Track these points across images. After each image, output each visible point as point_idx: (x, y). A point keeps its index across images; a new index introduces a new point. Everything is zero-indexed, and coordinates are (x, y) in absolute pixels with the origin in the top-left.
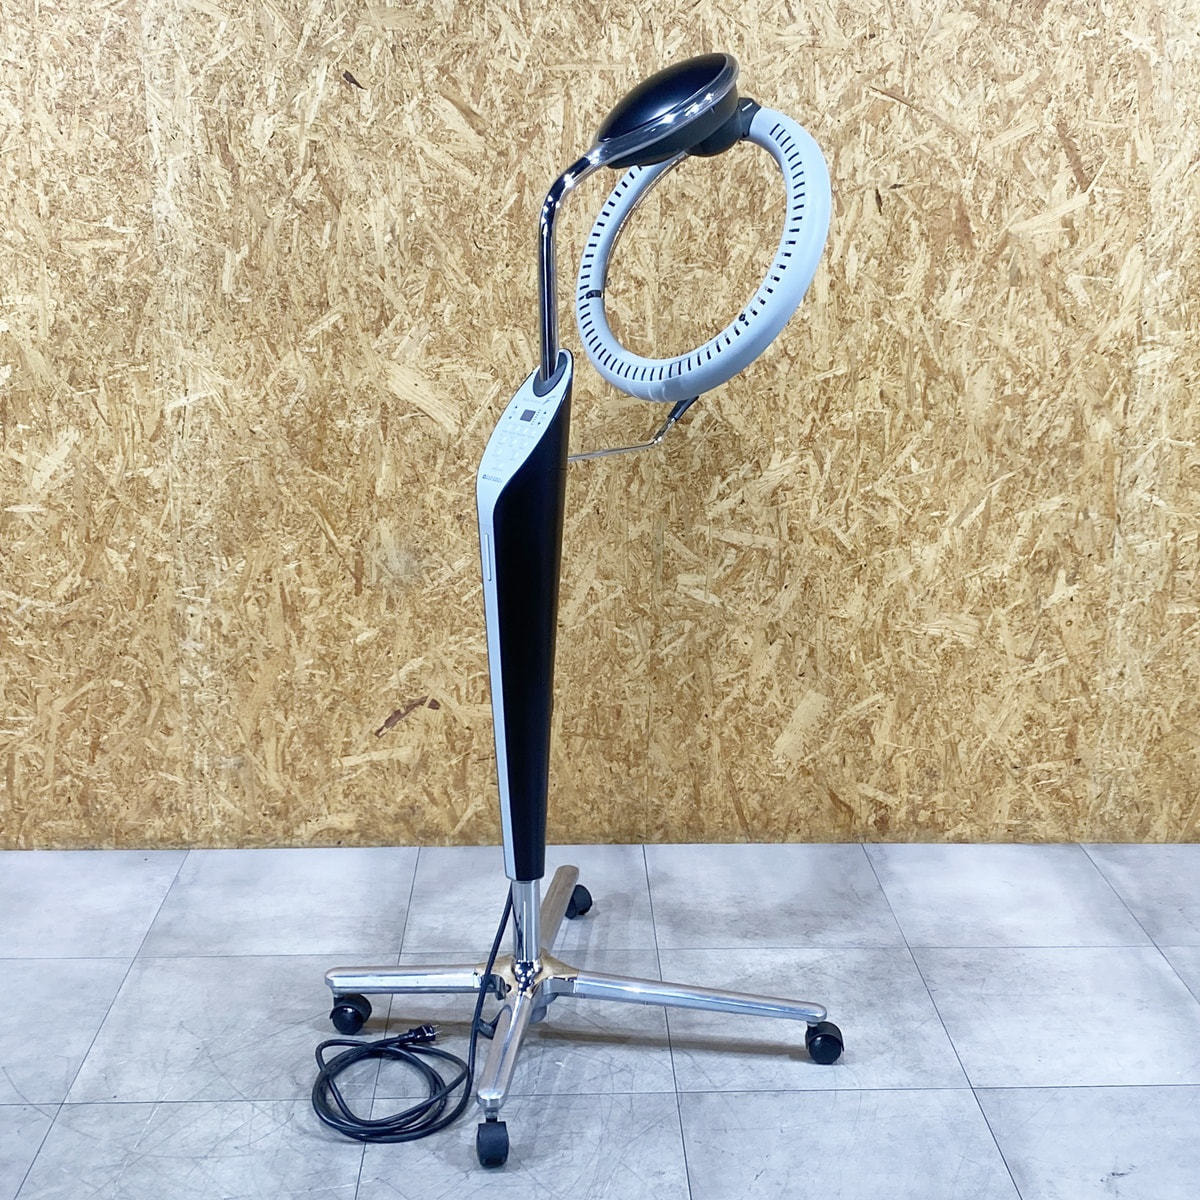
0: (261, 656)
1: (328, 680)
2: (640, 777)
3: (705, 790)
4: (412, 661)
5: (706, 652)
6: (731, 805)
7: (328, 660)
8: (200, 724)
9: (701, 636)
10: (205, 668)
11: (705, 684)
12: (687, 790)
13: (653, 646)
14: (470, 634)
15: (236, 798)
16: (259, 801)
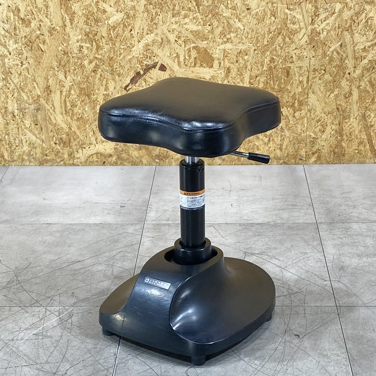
0: (47, 34)
1: (92, 51)
2: (302, 118)
3: (346, 127)
4: (147, 37)
5: (351, 26)
6: (364, 136)
7: (91, 36)
8: (10, 81)
9: (347, 14)
10: (11, 42)
11: (349, 50)
12: (334, 127)
13: (312, 23)
14: (186, 16)
15: (36, 132)
16: (51, 134)
